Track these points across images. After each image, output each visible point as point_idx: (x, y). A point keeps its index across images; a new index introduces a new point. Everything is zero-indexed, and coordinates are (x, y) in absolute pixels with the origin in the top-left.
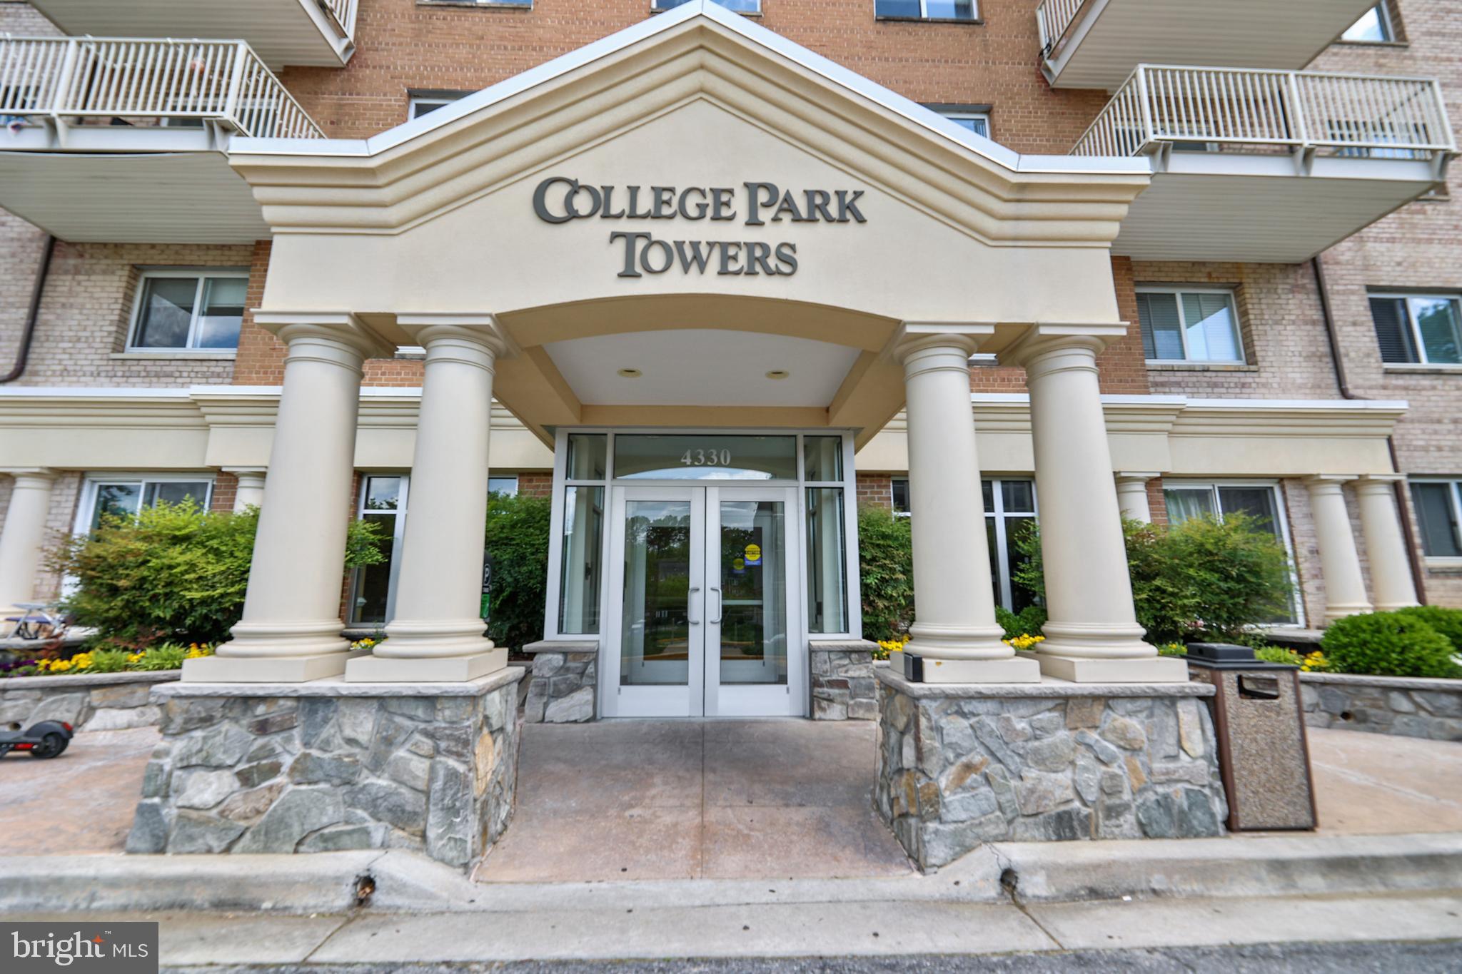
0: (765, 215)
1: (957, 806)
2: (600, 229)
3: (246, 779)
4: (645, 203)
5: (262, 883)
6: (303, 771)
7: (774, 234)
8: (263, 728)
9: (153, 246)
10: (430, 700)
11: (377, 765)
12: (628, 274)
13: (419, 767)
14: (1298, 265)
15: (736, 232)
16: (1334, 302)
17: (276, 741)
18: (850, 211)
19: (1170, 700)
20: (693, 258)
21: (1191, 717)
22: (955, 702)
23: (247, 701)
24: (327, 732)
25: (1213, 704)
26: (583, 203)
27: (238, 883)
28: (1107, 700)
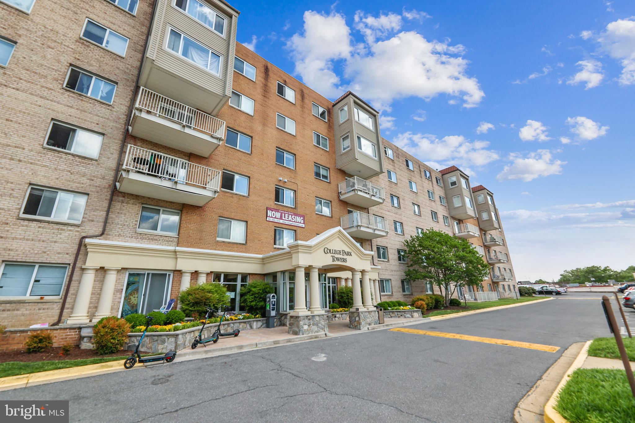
0: (344, 254)
1: (363, 323)
2: (329, 255)
3: (309, 326)
4: (334, 252)
5: (318, 335)
6: (313, 325)
7: (345, 257)
8: (309, 319)
9: (149, 198)
10: (323, 315)
11: (320, 323)
12: (333, 261)
13: (323, 323)
14: (369, 240)
15: (341, 256)
16: (373, 247)
17: (310, 321)
18: (351, 255)
19: (375, 311)
20: (338, 259)
21: (377, 312)
22: (362, 312)
23: (307, 316)
24: (315, 320)
25: (378, 311)
26: (328, 251)
27: (316, 335)
28: (371, 311)
